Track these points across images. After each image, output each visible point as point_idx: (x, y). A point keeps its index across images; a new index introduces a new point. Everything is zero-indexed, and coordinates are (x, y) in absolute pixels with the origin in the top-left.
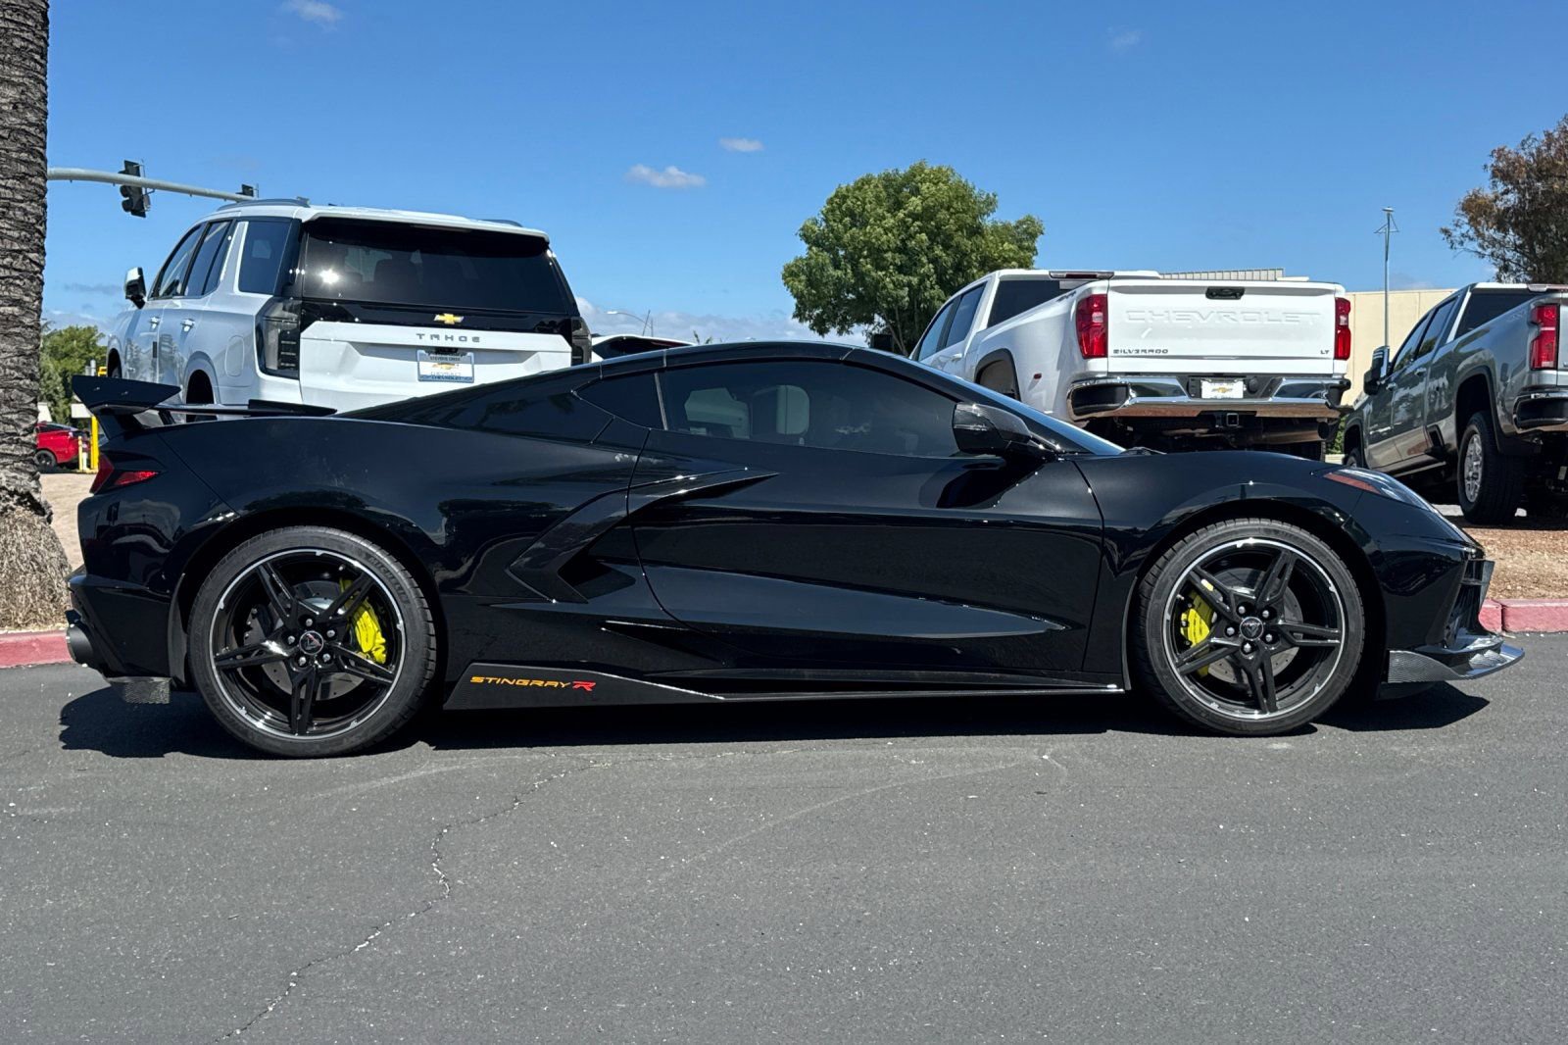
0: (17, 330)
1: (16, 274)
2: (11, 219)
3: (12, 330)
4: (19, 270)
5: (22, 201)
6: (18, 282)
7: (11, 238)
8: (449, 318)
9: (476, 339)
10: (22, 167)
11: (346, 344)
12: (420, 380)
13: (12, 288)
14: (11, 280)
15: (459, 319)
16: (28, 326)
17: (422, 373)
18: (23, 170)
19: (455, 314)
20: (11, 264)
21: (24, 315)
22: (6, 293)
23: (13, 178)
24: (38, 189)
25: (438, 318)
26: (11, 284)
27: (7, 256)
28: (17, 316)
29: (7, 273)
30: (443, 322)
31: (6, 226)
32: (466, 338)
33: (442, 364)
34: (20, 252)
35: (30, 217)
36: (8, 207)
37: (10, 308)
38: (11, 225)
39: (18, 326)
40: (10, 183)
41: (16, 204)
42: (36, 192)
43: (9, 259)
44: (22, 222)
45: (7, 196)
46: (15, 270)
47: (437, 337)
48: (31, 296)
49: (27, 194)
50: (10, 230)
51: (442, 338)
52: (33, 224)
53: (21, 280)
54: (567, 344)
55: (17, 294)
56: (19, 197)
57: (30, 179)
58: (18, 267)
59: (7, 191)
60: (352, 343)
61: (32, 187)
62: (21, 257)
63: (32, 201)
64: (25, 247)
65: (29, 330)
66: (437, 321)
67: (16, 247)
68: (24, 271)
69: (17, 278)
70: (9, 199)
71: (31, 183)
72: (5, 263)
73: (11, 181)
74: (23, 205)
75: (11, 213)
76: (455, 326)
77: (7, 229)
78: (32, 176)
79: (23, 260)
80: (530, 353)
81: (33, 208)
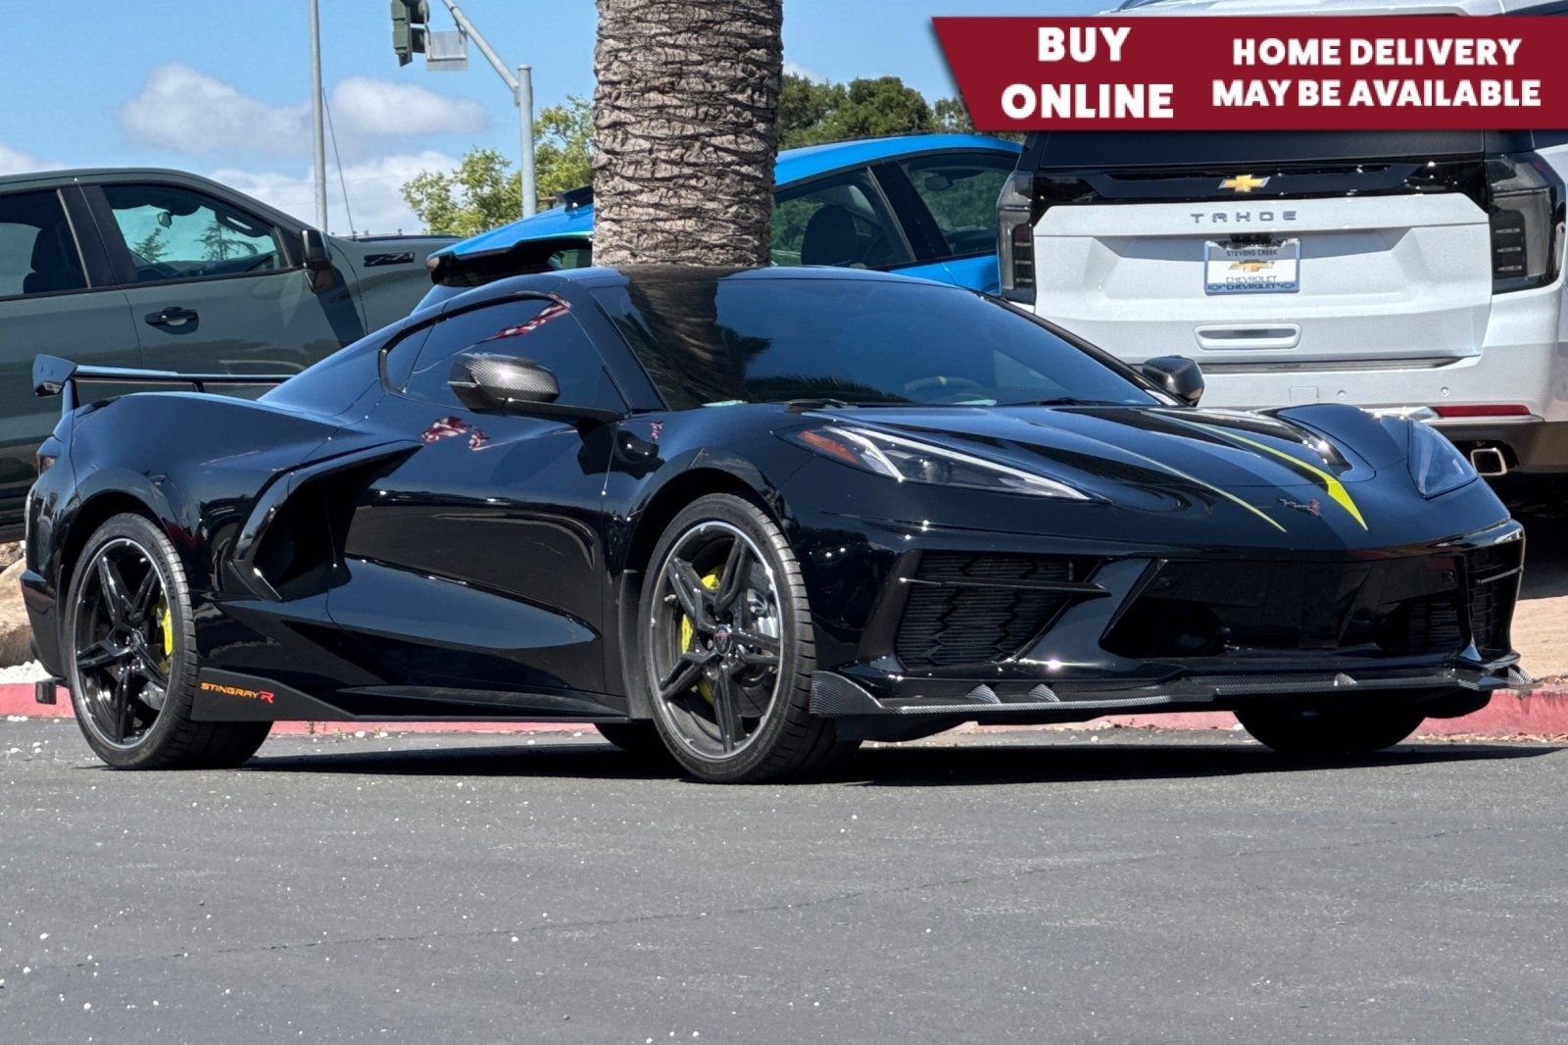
0: (692, 254)
1: (687, 171)
2: (682, 91)
3: (684, 254)
4: (695, 165)
5: (700, 63)
6: (693, 182)
7: (684, 120)
8: (1245, 182)
9: (1289, 216)
10: (703, 11)
11: (1092, 239)
12: (1208, 294)
13: (683, 192)
14: (681, 181)
15: (1260, 182)
16: (716, 246)
17: (1211, 281)
18: (703, 16)
19: (1257, 175)
20: (682, 157)
21: (705, 230)
22: (674, 201)
23: (688, 30)
24: (733, 40)
25: (1228, 183)
26: (683, 186)
27: (676, 147)
28: (690, 234)
29: (676, 170)
30: (1232, 189)
31: (675, 102)
32: (1271, 214)
33: (1246, 262)
34: (695, 137)
35: (716, 82)
36: (680, 75)
37: (680, 223)
38: (681, 100)
39: (693, 248)
40: (681, 40)
41: (690, 68)
42: (730, 45)
43: (678, 151)
44: (700, 93)
45: (677, 59)
46: (689, 164)
47: (1223, 216)
48: (720, 201)
49: (708, 51)
50: (681, 107)
51: (1231, 217)
52: (722, 94)
53: (698, 179)
54: (1477, 209)
55: (690, 199)
56: (695, 57)
57: (716, 27)
58: (692, 160)
59: (676, 51)
60: (1101, 239)
61: (722, 38)
62: (697, 145)
63: (718, 60)
64: (702, 130)
65: (717, 250)
66: (1224, 189)
67: (690, 130)
68: (704, 165)
69: (690, 177)
70: (680, 62)
71: (718, 33)
72: (672, 156)
73: (683, 35)
74: (701, 68)
75: (683, 82)
76: (1255, 195)
77: (676, 107)
78: (722, 22)
79: (702, 148)
80: (1399, 232)
81: (723, 69)
